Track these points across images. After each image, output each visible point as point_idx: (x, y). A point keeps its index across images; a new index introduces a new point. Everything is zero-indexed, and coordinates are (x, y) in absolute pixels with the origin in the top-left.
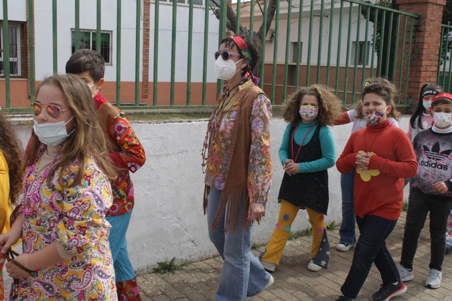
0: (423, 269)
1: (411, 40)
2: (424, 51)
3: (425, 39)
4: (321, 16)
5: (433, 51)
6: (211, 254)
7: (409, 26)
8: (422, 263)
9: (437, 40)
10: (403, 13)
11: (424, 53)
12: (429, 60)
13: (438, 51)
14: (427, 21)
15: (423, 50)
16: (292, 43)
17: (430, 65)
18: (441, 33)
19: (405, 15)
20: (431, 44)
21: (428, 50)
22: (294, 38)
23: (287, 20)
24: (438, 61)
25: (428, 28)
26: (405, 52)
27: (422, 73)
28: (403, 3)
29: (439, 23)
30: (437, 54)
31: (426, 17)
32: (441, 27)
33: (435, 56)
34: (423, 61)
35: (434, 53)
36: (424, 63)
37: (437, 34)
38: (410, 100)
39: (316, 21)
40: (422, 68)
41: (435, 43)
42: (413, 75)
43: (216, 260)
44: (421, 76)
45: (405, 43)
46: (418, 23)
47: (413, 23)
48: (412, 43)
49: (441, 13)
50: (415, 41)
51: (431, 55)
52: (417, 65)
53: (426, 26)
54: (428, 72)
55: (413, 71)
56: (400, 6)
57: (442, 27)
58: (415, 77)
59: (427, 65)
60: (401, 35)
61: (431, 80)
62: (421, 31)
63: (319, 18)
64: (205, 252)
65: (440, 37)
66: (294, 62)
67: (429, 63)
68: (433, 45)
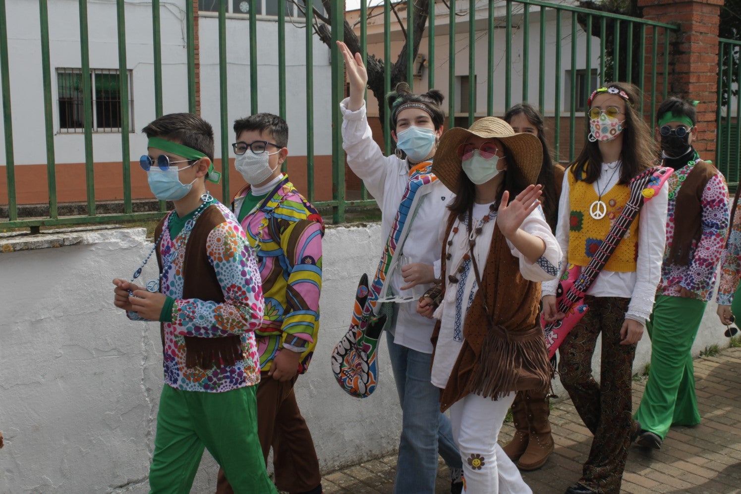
0: (709, 471)
1: (667, 69)
2: (691, 86)
3: (692, 65)
4: (507, 27)
5: (706, 86)
6: (337, 464)
7: (661, 46)
8: (707, 460)
9: (711, 66)
10: (650, 22)
11: (690, 91)
13: (716, 86)
14: (693, 35)
15: (688, 85)
16: (458, 77)
17: (703, 110)
18: (719, 55)
19: (654, 26)
20: (703, 74)
21: (695, 84)
22: (461, 69)
23: (448, 37)
24: (716, 102)
25: (694, 46)
26: (657, 90)
28: (649, 5)
29: (713, 36)
30: (713, 91)
31: (690, 27)
32: (718, 43)
33: (711, 95)
35: (708, 90)
37: (713, 55)
39: (499, 36)
41: (710, 72)
43: (345, 474)
45: (657, 73)
46: (678, 38)
47: (669, 38)
48: (669, 74)
49: (716, 20)
50: (673, 70)
51: (704, 93)
53: (692, 44)
56: (645, 11)
57: (720, 43)
60: (648, 60)
61: (705, 138)
62: (682, 53)
63: (504, 30)
64: (325, 461)
65: (716, 62)
66: (462, 111)
67: (701, 107)
68: (706, 76)
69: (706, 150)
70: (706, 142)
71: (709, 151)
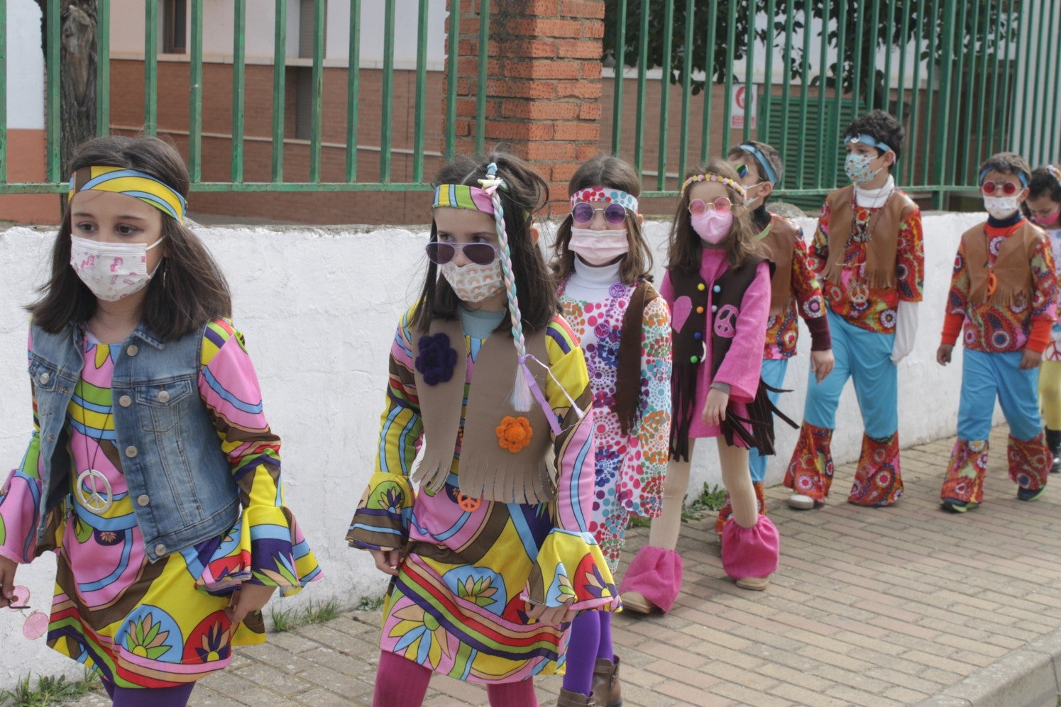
12: (563, 17)
17: (569, 33)
27: (536, 63)
34: (538, 21)
36: (543, 27)
40: (534, 46)
42: (506, 73)
44: (535, 75)
52: (517, 37)
54: (561, 62)
55: (508, 58)
58: (514, 79)
59: (557, 35)
66: (301, 56)
67: (569, 28)
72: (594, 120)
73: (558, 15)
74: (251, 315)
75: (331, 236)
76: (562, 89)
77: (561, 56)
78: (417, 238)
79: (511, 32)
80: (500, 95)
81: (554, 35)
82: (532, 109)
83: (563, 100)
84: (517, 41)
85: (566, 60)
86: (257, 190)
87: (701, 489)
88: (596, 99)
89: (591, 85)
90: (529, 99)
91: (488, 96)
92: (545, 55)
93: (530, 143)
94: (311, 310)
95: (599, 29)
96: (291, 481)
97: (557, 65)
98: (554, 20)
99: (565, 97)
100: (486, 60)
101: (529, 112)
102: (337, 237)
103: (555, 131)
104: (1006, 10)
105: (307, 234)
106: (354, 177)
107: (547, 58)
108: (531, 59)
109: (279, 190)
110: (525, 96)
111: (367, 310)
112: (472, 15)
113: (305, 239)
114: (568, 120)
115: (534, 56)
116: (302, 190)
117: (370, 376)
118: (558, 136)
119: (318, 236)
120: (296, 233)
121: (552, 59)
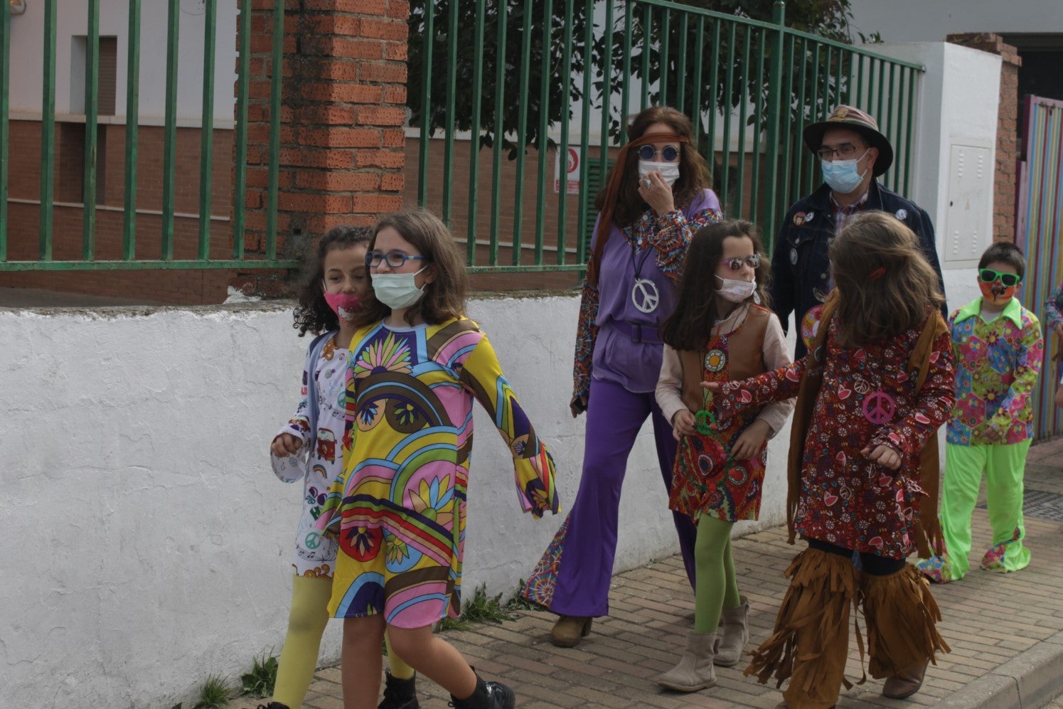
2: (338, 47)
5: (379, 45)
11: (335, 54)
12: (362, 82)
13: (404, 48)
15: (330, 39)
17: (369, 98)
20: (369, 18)
21: (356, 40)
24: (405, 85)
27: (333, 131)
30: (397, 58)
33: (394, 67)
34: (335, 85)
35: (384, 55)
36: (339, 92)
38: (298, 240)
40: (330, 112)
41: (390, 16)
42: (301, 141)
44: (332, 143)
48: (289, 12)
51: (374, 62)
52: (312, 102)
54: (359, 130)
55: (303, 125)
58: (309, 147)
59: (355, 101)
67: (369, 93)
68: (377, 23)
69: (379, 190)
70: (380, 172)
71: (387, 192)
72: (397, 192)
73: (357, 80)
74: (15, 407)
75: (106, 320)
76: (361, 158)
77: (361, 123)
78: (202, 320)
79: (305, 96)
80: (295, 164)
81: (352, 100)
82: (329, 179)
83: (363, 170)
84: (312, 107)
85: (366, 127)
86: (24, 269)
87: (516, 585)
88: (399, 169)
89: (393, 154)
90: (325, 169)
91: (280, 166)
92: (343, 122)
93: (327, 216)
94: (83, 400)
95: (401, 93)
96: (60, 590)
97: (354, 132)
98: (352, 84)
99: (365, 167)
100: (278, 127)
101: (326, 183)
102: (113, 320)
103: (354, 204)
104: (835, 74)
105: (79, 318)
106: (132, 254)
107: (345, 125)
108: (328, 126)
109: (47, 268)
110: (323, 166)
111: (147, 399)
112: (263, 77)
113: (76, 322)
114: (368, 192)
115: (331, 123)
116: (74, 268)
117: (150, 472)
118: (357, 209)
119: (91, 319)
120: (66, 317)
121: (350, 126)
